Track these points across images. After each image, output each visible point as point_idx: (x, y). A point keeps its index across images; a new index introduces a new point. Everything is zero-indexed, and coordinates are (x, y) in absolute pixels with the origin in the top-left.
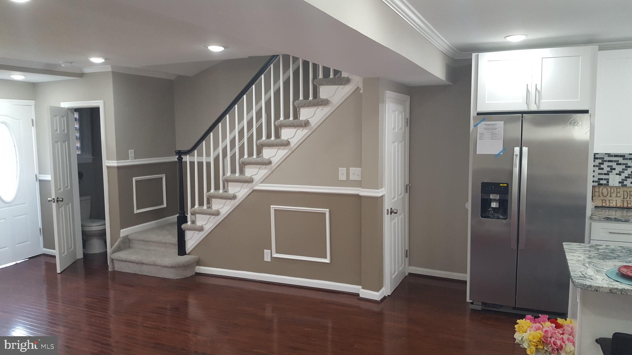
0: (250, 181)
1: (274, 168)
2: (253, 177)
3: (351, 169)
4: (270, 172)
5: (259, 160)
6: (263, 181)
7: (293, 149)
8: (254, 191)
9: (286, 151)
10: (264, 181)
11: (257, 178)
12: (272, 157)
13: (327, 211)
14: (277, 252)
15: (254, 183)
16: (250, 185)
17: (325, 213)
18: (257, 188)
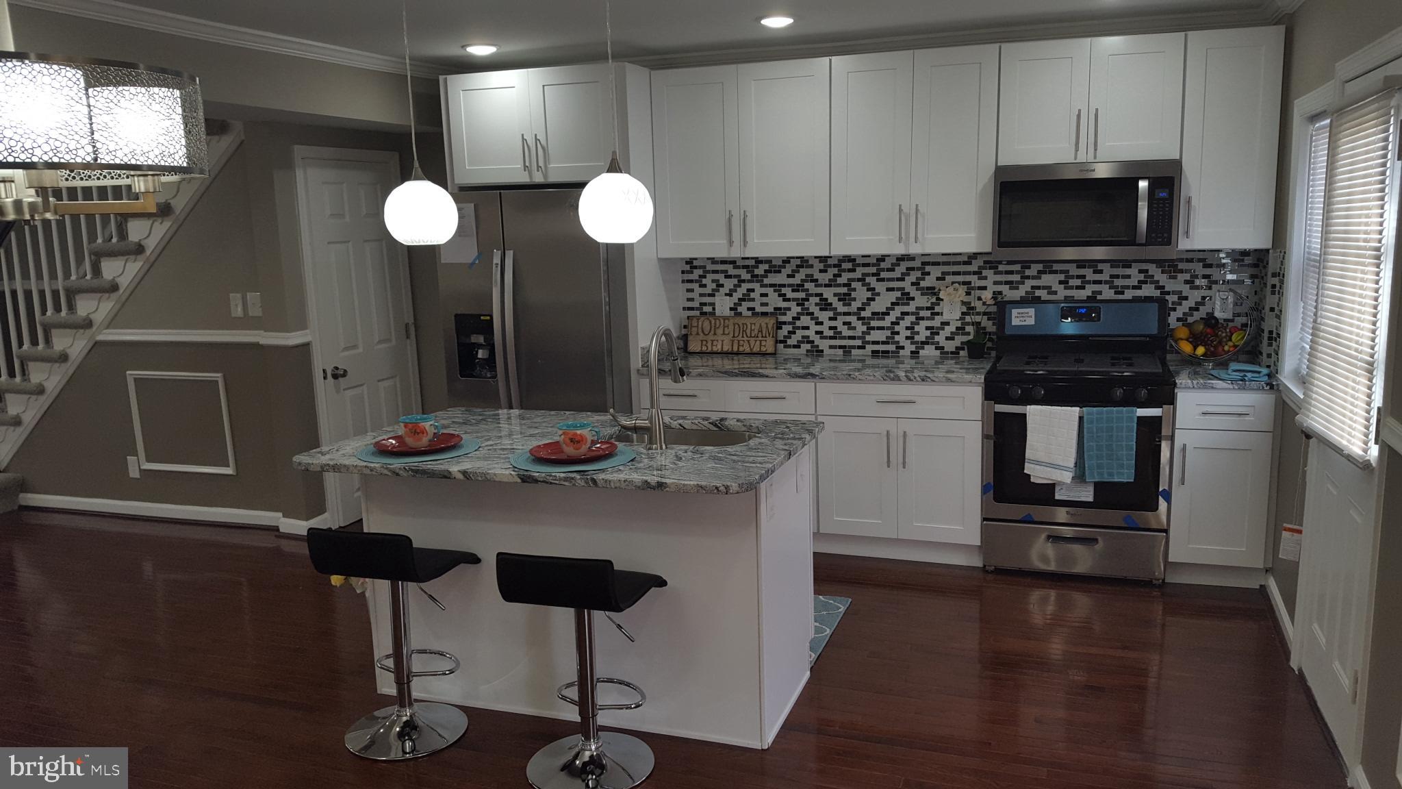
0: (88, 324)
1: (124, 298)
2: (91, 316)
3: (249, 295)
4: (118, 307)
5: (96, 283)
6: (110, 324)
7: (153, 259)
8: (97, 344)
9: (139, 264)
10: (112, 323)
11: (99, 317)
12: (118, 276)
13: (218, 377)
14: (148, 460)
15: (94, 328)
16: (89, 332)
17: (217, 382)
18: (100, 338)
